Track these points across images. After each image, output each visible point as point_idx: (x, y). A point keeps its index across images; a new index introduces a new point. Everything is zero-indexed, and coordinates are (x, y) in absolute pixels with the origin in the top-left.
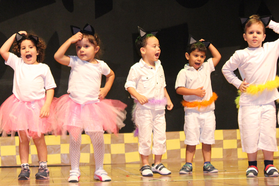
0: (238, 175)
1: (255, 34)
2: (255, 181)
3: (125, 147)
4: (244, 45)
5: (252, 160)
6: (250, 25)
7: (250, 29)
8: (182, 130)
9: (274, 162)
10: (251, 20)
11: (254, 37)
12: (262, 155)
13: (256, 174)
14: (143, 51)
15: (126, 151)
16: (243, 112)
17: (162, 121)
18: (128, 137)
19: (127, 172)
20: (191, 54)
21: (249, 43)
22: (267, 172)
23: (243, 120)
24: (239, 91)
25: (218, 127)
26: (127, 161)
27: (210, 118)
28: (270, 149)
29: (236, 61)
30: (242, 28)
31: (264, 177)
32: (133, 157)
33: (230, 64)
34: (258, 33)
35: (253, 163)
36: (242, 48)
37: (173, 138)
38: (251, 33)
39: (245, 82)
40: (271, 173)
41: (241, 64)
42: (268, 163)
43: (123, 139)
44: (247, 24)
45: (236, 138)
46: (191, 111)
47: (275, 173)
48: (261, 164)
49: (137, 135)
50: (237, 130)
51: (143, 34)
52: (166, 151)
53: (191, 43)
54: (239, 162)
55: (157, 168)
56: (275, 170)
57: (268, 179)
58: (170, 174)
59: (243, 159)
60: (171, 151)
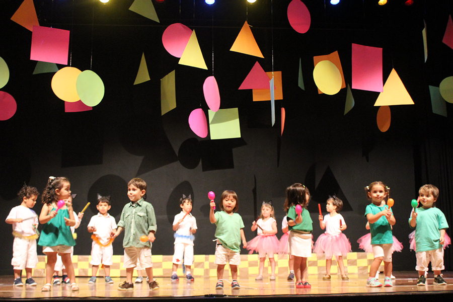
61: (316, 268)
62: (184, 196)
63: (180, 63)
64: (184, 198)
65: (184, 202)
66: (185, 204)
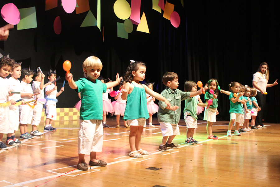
61: (68, 116)
62: (51, 71)
64: (51, 72)
65: (51, 75)
66: (51, 77)
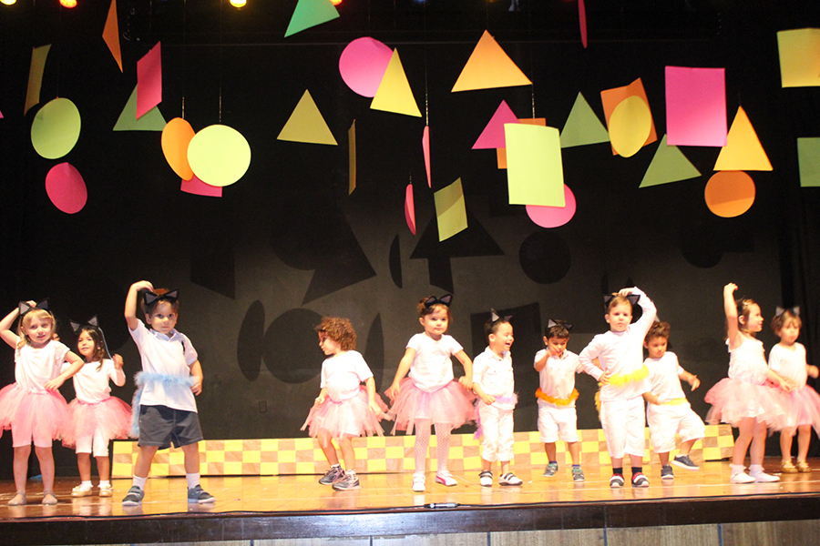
0: (599, 486)
1: (621, 316)
2: (620, 492)
3: (464, 451)
4: (605, 328)
5: (617, 467)
6: (615, 305)
7: (615, 310)
8: (536, 429)
9: (643, 469)
10: (617, 298)
11: (621, 320)
12: (629, 459)
13: (621, 484)
14: (492, 339)
15: (465, 456)
16: (606, 409)
17: (509, 421)
18: (468, 439)
19: (467, 482)
20: (550, 340)
21: (612, 326)
22: (635, 481)
23: (607, 418)
24: (600, 384)
25: (579, 427)
26: (466, 468)
27: (569, 415)
28: (638, 453)
29: (597, 348)
30: (605, 307)
31: (632, 488)
32: (474, 463)
33: (590, 352)
34: (625, 315)
35: (618, 471)
36: (603, 332)
37: (522, 439)
38: (617, 314)
39: (608, 372)
40: (639, 483)
41: (602, 352)
42: (636, 470)
43: (461, 441)
44: (611, 303)
45: (597, 439)
46: (545, 405)
47: (644, 483)
48: (627, 472)
49: (478, 437)
50: (599, 430)
51: (495, 318)
52: (513, 457)
53: (549, 326)
54: (601, 468)
55: (505, 478)
56: (645, 480)
57: (636, 490)
58: (521, 483)
59: (607, 465)
60: (519, 455)
63: (373, 107)
